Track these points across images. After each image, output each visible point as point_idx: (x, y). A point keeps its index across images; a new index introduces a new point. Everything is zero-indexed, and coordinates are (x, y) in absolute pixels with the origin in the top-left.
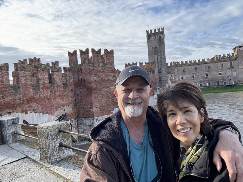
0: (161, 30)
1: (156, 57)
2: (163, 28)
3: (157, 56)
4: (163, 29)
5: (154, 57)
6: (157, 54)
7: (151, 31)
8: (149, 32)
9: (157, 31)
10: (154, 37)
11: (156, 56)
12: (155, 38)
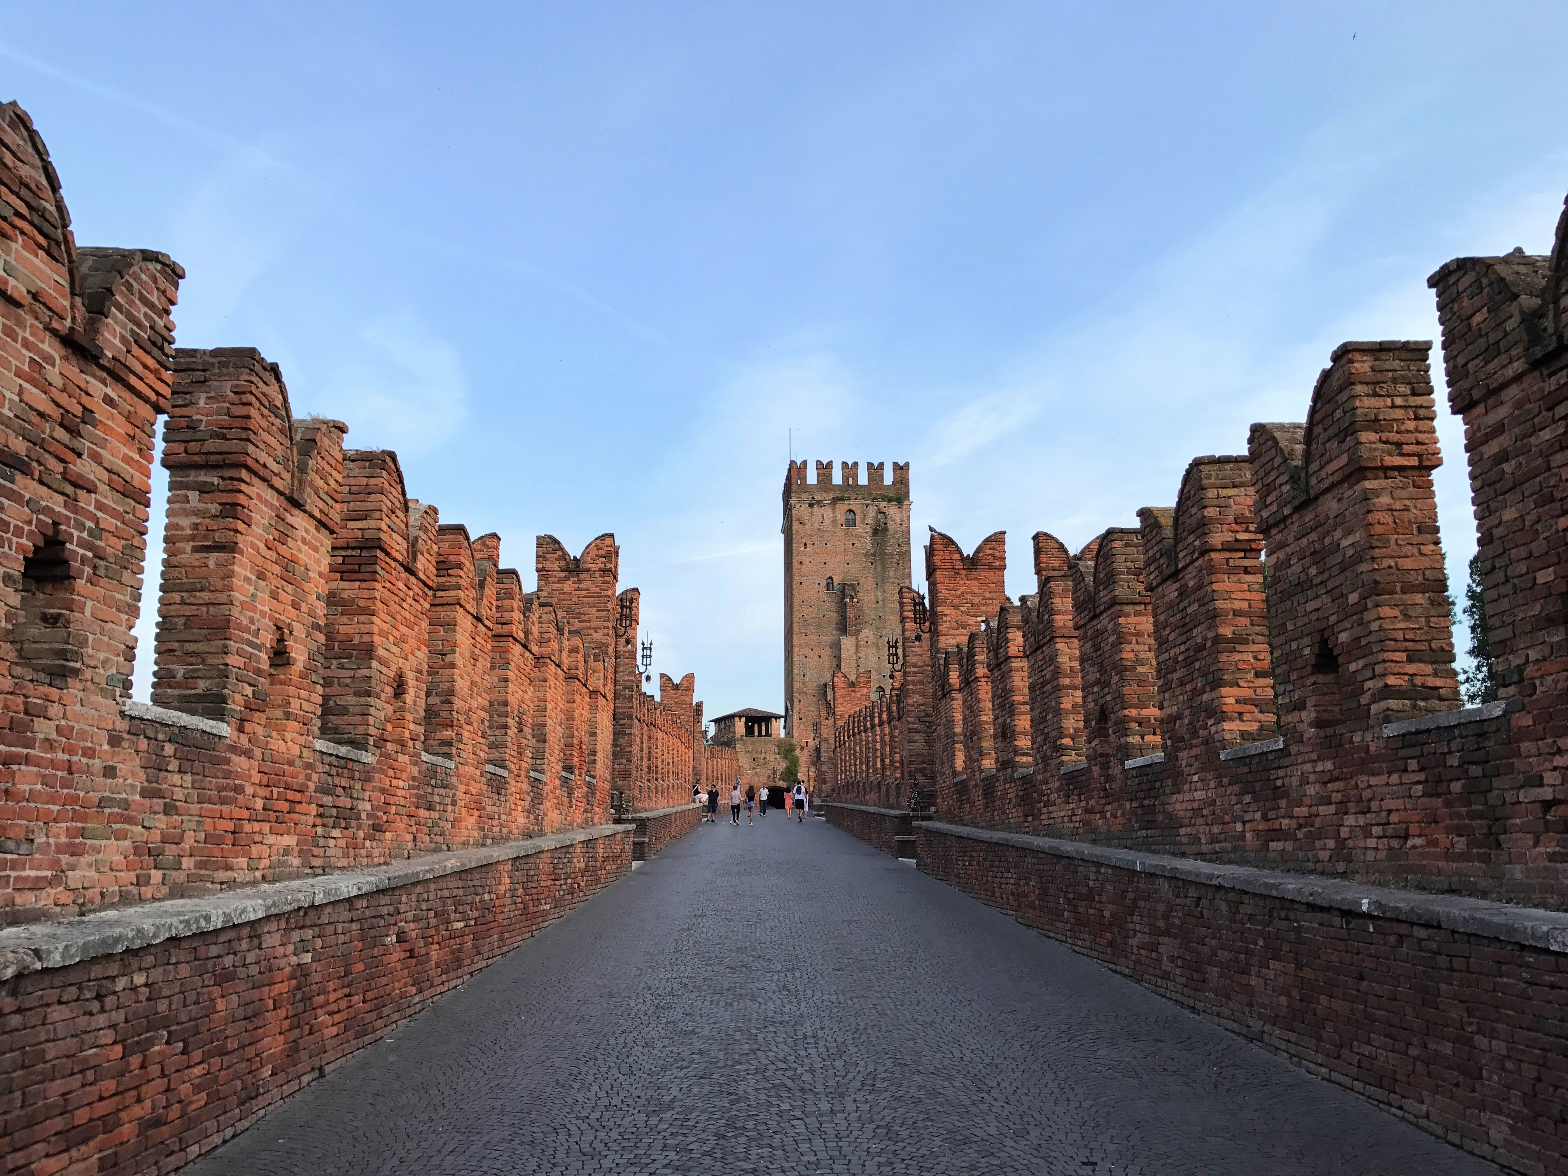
0: (888, 478)
1: (852, 650)
2: (907, 464)
3: (858, 647)
4: (901, 470)
5: (837, 646)
6: (859, 631)
7: (825, 469)
8: (812, 478)
9: (863, 479)
10: (841, 517)
11: (848, 643)
12: (851, 523)
